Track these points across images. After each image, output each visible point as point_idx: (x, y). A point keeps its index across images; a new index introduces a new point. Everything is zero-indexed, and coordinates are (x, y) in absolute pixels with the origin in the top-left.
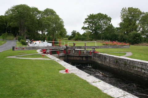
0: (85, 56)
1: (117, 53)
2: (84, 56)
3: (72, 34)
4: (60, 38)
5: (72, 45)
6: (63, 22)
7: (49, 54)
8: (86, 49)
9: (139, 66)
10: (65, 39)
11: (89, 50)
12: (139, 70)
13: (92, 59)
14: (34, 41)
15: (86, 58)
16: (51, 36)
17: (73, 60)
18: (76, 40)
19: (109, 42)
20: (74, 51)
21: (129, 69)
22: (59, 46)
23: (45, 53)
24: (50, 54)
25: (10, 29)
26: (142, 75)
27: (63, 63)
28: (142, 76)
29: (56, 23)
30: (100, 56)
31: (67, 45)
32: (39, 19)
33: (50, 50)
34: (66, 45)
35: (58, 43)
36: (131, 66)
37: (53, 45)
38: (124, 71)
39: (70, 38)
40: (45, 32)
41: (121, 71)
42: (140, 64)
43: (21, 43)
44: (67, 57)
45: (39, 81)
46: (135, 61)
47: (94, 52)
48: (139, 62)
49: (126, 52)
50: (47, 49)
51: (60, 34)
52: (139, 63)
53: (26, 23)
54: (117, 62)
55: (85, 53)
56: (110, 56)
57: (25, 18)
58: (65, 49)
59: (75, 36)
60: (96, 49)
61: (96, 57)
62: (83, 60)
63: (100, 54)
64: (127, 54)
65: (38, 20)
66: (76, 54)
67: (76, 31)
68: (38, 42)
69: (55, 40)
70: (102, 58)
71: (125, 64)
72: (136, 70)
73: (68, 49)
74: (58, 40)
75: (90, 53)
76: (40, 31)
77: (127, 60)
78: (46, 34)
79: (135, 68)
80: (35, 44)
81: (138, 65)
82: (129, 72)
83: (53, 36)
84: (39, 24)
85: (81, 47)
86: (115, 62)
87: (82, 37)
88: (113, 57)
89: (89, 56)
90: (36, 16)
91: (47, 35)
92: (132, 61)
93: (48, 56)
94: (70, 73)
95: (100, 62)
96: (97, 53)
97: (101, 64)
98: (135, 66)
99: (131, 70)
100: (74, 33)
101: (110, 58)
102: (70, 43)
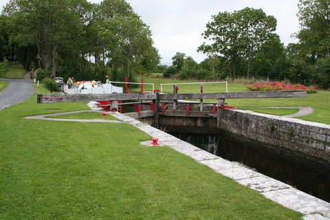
0: (202, 116)
1: (278, 109)
2: (198, 116)
3: (174, 63)
4: (143, 74)
5: (171, 90)
6: (149, 32)
7: (117, 112)
8: (205, 101)
9: (319, 138)
10: (155, 74)
11: (211, 102)
12: (321, 146)
13: (218, 125)
14: (78, 82)
15: (204, 122)
16: (119, 69)
17: (174, 126)
18: (183, 78)
19: (265, 84)
20: (174, 104)
21: (298, 145)
22: (141, 93)
23: (107, 109)
24: (119, 112)
25: (12, 50)
26: (325, 158)
27: (147, 129)
28: (327, 161)
29: (131, 36)
30: (236, 116)
31: (159, 90)
32: (89, 25)
33: (119, 102)
34: (157, 91)
35: (136, 86)
36: (303, 138)
37: (125, 91)
38: (289, 149)
39: (168, 73)
40: (104, 58)
41: (282, 151)
42: (321, 132)
43: (45, 87)
44: (159, 119)
45: (103, 157)
46: (312, 127)
47: (222, 107)
48: (320, 128)
49: (300, 108)
50: (112, 99)
51: (143, 64)
52: (319, 130)
53: (57, 37)
54: (273, 129)
55: (201, 109)
56: (258, 116)
57: (55, 22)
58: (154, 101)
59: (182, 68)
60: (227, 101)
61: (226, 120)
62: (196, 127)
63: (237, 112)
64: (300, 112)
65: (86, 28)
66: (181, 113)
67: (183, 55)
68: (88, 85)
69: (130, 79)
70: (241, 122)
71: (291, 135)
72: (314, 146)
73: (161, 101)
74: (139, 78)
75: (214, 109)
76: (90, 55)
77: (296, 124)
78: (106, 63)
79: (312, 142)
80: (83, 88)
81: (318, 135)
82: (299, 152)
83: (125, 70)
84: (88, 37)
85: (192, 95)
86: (268, 130)
87: (198, 71)
88: (265, 118)
89: (211, 117)
90: (81, 16)
91: (110, 64)
92: (306, 125)
93: (114, 115)
94: (161, 145)
95: (235, 131)
96: (230, 109)
97: (237, 135)
98: (312, 138)
99: (303, 147)
100: (179, 60)
101: (258, 120)
102: (166, 87)
